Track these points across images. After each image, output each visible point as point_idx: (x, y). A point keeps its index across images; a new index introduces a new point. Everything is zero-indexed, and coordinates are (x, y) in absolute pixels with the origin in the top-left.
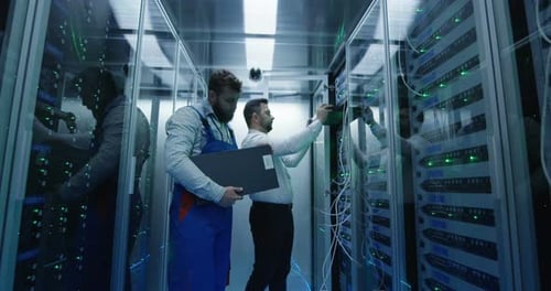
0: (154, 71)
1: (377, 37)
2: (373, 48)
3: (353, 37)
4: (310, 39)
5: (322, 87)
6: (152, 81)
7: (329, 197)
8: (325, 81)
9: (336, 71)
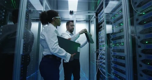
7: (96, 53)
8: (95, 15)
9: (99, 11)
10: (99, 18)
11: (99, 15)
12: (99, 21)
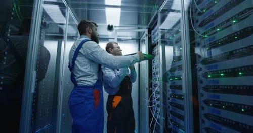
0: (59, 25)
1: (173, 8)
2: (171, 14)
3: (162, 8)
4: (139, 9)
5: (144, 35)
6: (58, 31)
7: (148, 90)
8: (147, 32)
9: (152, 26)
10: (152, 36)
11: (153, 31)
12: (153, 42)
